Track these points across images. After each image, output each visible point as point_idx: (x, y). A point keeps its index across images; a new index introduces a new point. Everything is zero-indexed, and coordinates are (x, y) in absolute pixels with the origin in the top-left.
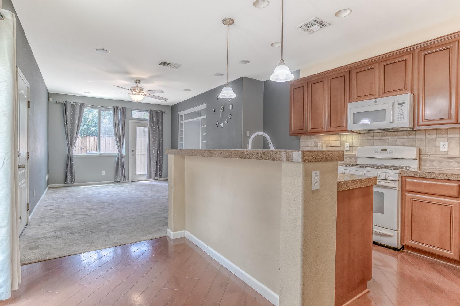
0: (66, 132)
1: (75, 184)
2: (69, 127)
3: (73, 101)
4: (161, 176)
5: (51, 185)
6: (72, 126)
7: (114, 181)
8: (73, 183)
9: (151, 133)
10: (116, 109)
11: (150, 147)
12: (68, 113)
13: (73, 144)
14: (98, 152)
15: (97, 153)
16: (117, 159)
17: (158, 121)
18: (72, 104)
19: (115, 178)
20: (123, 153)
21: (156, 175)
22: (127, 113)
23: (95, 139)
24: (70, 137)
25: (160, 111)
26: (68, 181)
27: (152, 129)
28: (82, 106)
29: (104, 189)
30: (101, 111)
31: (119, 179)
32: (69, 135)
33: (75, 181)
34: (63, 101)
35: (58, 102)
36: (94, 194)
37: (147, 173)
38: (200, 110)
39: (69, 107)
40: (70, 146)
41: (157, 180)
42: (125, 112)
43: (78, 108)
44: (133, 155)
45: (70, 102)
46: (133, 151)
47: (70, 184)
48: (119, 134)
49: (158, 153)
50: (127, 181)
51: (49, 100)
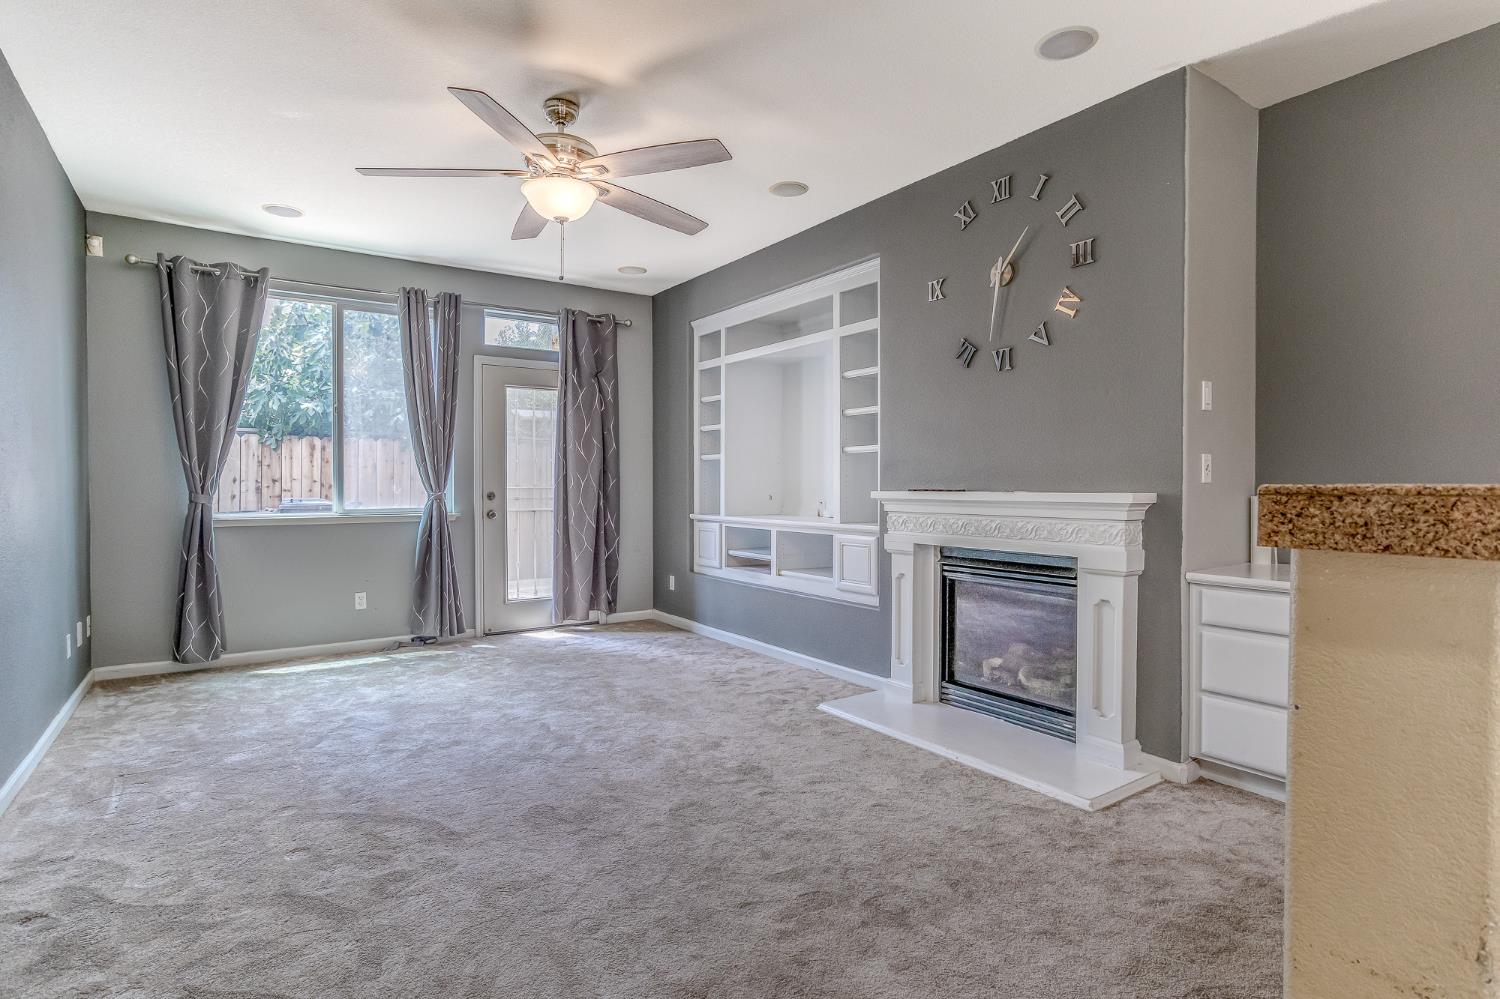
0: (174, 408)
1: (226, 658)
2: (190, 382)
3: (207, 256)
4: (612, 606)
5: (100, 673)
6: (209, 378)
7: (407, 638)
8: (216, 657)
9: (570, 413)
10: (413, 300)
11: (565, 477)
12: (187, 313)
13: (211, 464)
14: (334, 503)
15: (328, 508)
16: (424, 532)
17: (599, 360)
18: (203, 273)
19: (414, 625)
20: (451, 506)
21: (593, 603)
22: (465, 323)
23: (313, 447)
24: (198, 435)
25: (607, 316)
26: (191, 646)
27: (575, 397)
28: (253, 284)
29: (368, 691)
30: (346, 312)
31: (431, 629)
32: (192, 421)
33: (224, 647)
34: (160, 256)
35: (133, 259)
36: (323, 730)
37: (555, 595)
38: (831, 297)
39: (189, 286)
40: (198, 474)
41: (597, 623)
42: (456, 319)
43: (234, 293)
44: (493, 515)
45: (196, 264)
46: (491, 496)
47: (198, 661)
48: (429, 419)
49: (599, 504)
50: (469, 632)
51: (85, 246)
